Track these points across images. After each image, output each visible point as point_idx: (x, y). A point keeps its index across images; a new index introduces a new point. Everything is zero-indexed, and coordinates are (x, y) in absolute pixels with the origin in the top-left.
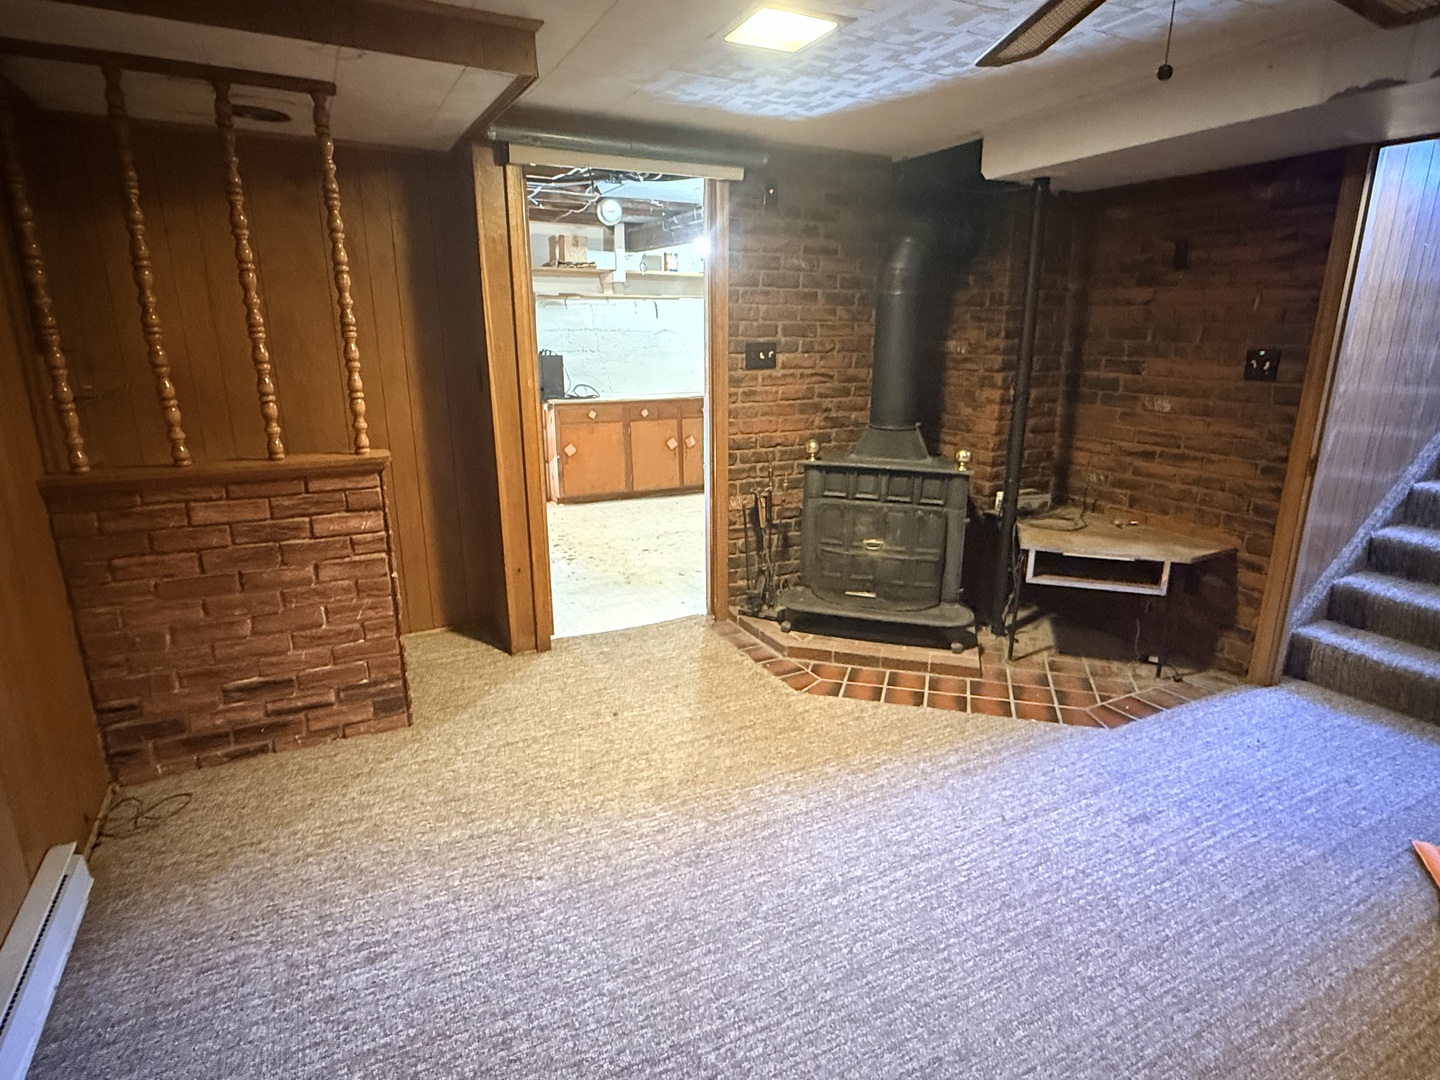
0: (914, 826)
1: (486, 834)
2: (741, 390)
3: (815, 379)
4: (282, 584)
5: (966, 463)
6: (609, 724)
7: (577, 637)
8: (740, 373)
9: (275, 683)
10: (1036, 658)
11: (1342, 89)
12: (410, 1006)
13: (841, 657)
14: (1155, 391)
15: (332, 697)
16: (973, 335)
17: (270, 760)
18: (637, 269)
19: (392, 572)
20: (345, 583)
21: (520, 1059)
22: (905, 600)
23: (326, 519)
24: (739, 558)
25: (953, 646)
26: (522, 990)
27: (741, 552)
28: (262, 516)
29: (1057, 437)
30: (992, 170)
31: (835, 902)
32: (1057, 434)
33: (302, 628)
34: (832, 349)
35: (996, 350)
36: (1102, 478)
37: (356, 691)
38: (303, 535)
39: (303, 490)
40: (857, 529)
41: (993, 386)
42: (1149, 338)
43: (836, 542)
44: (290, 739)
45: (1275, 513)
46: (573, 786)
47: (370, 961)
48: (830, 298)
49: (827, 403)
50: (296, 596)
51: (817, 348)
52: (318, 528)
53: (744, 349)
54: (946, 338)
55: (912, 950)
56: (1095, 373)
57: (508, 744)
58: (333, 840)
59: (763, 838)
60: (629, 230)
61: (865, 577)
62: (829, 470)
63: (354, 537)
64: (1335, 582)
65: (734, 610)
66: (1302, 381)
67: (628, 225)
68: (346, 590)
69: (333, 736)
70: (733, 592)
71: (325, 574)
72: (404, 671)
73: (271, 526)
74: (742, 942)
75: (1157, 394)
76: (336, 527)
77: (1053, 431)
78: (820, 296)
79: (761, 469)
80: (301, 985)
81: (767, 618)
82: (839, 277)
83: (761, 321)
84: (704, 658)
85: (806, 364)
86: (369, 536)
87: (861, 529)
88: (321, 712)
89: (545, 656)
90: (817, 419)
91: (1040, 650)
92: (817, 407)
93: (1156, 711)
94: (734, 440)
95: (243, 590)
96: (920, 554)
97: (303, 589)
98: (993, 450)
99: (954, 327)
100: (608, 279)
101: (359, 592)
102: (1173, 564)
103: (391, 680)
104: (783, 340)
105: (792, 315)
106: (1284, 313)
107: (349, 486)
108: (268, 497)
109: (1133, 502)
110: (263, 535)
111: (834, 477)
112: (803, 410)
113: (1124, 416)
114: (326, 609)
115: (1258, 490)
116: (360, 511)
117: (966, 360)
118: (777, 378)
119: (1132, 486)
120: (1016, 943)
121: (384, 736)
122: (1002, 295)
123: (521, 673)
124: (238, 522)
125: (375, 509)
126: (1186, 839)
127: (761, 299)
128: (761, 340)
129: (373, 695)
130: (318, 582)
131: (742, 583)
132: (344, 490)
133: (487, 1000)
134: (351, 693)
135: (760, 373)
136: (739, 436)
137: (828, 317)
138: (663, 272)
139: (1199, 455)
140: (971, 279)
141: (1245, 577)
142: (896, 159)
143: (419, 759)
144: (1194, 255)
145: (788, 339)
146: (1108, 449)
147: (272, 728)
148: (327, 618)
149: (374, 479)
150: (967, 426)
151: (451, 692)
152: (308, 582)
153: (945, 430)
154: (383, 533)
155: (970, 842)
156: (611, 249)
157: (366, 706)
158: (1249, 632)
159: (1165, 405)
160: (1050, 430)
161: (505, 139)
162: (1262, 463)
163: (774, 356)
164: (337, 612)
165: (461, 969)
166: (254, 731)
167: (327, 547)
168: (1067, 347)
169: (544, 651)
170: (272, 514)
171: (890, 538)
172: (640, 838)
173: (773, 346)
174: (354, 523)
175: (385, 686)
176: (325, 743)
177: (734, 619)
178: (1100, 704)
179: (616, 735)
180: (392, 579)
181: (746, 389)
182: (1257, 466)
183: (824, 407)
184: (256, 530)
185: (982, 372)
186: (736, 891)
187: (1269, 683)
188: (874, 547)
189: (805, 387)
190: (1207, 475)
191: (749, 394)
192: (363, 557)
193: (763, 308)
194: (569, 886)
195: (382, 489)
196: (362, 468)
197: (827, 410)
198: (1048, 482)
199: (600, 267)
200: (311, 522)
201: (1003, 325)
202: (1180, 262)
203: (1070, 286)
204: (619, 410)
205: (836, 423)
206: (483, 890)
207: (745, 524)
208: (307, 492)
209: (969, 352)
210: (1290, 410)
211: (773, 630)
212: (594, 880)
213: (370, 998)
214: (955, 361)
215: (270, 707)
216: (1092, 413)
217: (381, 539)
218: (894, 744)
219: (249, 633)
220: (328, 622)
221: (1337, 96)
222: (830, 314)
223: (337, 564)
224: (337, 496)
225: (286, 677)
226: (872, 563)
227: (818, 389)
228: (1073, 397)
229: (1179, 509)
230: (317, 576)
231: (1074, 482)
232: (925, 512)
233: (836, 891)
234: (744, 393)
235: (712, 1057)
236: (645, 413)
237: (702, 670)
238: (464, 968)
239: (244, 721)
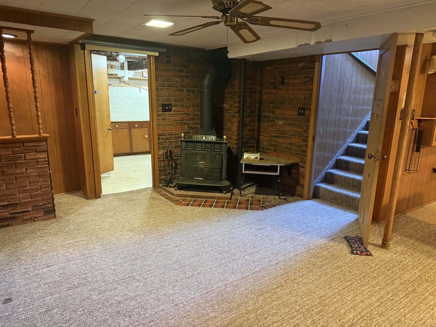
0: (201, 233)
1: (80, 241)
2: (161, 118)
3: (184, 115)
4: (15, 174)
5: (226, 139)
6: (118, 215)
7: (109, 194)
8: (160, 113)
9: (13, 204)
10: (248, 195)
11: (299, 45)
12: (60, 274)
13: (191, 196)
14: (278, 119)
15: (30, 209)
16: (230, 102)
17: (11, 228)
18: (131, 76)
19: (49, 171)
20: (35, 174)
21: (89, 281)
22: (212, 180)
23: (29, 154)
24: (162, 169)
25: (224, 192)
26: (90, 270)
27: (163, 167)
28: (10, 153)
29: (256, 132)
30: (230, 56)
31: (176, 249)
32: (256, 131)
33: (21, 187)
34: (190, 106)
35: (236, 107)
36: (267, 144)
37: (38, 207)
38: (22, 159)
39: (22, 146)
40: (197, 159)
41: (236, 117)
42: (276, 103)
43: (191, 163)
44: (17, 221)
45: (306, 152)
46: (106, 230)
47: (48, 267)
48: (188, 91)
49: (188, 122)
50: (19, 178)
51: (185, 105)
52: (27, 157)
53: (162, 106)
54: (223, 103)
55: (193, 257)
56: (265, 113)
57: (86, 221)
58: (34, 244)
59: (160, 238)
60: (129, 63)
61: (199, 173)
62: (187, 142)
63: (38, 160)
64: (327, 171)
65: (161, 185)
66: (310, 116)
67: (128, 62)
68: (35, 176)
69: (30, 221)
70: (161, 180)
71: (28, 171)
72: (53, 200)
73: (12, 157)
74: (150, 258)
75: (279, 119)
76: (33, 157)
77: (255, 130)
78: (185, 90)
79: (168, 142)
80: (29, 272)
81: (171, 187)
82: (191, 84)
83: (166, 97)
84: (150, 198)
85: (181, 110)
86: (43, 160)
87: (198, 159)
88: (27, 213)
89: (99, 200)
90: (186, 127)
91: (250, 193)
92: (185, 123)
93: (275, 206)
94: (159, 133)
95: (3, 175)
96: (215, 166)
97: (22, 175)
98: (236, 136)
99: (225, 100)
100: (122, 80)
101: (39, 176)
102: (280, 166)
103: (49, 204)
104: (174, 103)
105: (176, 96)
106: (305, 97)
107: (37, 145)
108: (12, 148)
109: (275, 150)
110: (10, 159)
111: (190, 144)
112: (181, 124)
113: (272, 126)
114: (29, 182)
115: (302, 145)
116: (40, 152)
117: (229, 110)
118: (172, 114)
119: (275, 146)
120: (219, 254)
121: (47, 221)
122: (236, 91)
123: (90, 204)
124: (2, 155)
125: (45, 152)
126: (269, 232)
127: (167, 91)
128: (167, 103)
129: (43, 208)
130: (27, 173)
131: (163, 177)
132: (35, 146)
133: (80, 272)
134: (37, 208)
135: (167, 113)
136: (161, 132)
137: (188, 96)
138: (142, 78)
139: (289, 136)
140: (229, 86)
141: (301, 170)
142: (206, 50)
143: (58, 226)
144: (285, 81)
145: (175, 103)
146: (268, 135)
147: (11, 218)
148: (29, 184)
149: (45, 143)
150: (229, 129)
151: (68, 210)
152: (23, 173)
153: (224, 130)
154: (47, 159)
155: (215, 235)
156: (123, 69)
157: (41, 212)
158: (302, 185)
159: (281, 122)
160: (254, 130)
161: (85, 43)
162: (303, 138)
163: (171, 108)
164: (32, 183)
165: (73, 267)
166: (6, 219)
167: (30, 163)
168: (257, 106)
169: (98, 198)
170: (13, 153)
171: (206, 161)
172: (125, 240)
173: (171, 105)
174: (38, 156)
175: (47, 206)
176: (28, 223)
177: (161, 188)
178: (261, 205)
179: (120, 218)
180: (50, 172)
181: (162, 118)
182: (302, 139)
183: (188, 123)
184: (7, 158)
185: (233, 113)
186: (150, 249)
187: (308, 199)
188: (201, 164)
189: (181, 117)
190: (291, 142)
191: (163, 119)
192: (41, 166)
193: (167, 93)
194: (104, 250)
195: (47, 146)
196: (41, 139)
197: (189, 124)
198: (254, 145)
199: (119, 75)
200: (25, 155)
201: (237, 99)
202: (283, 83)
203: (257, 88)
204: (127, 125)
205: (191, 128)
206: (79, 252)
207: (164, 158)
208: (24, 146)
209: (229, 107)
210: (308, 123)
211: (172, 190)
212: (111, 249)
213: (49, 273)
214: (226, 110)
215: (11, 212)
216: (264, 124)
217: (46, 161)
218: (201, 216)
219: (4, 189)
220: (29, 186)
221: (299, 46)
222: (188, 95)
223: (32, 168)
224: (33, 148)
225: (16, 202)
226: (201, 169)
227: (186, 118)
228: (259, 121)
229: (285, 152)
230: (26, 172)
231: (261, 145)
232: (216, 154)
233: (177, 247)
234: (162, 119)
235: (139, 278)
236: (136, 126)
237: (149, 201)
238: (74, 267)
239: (3, 216)
